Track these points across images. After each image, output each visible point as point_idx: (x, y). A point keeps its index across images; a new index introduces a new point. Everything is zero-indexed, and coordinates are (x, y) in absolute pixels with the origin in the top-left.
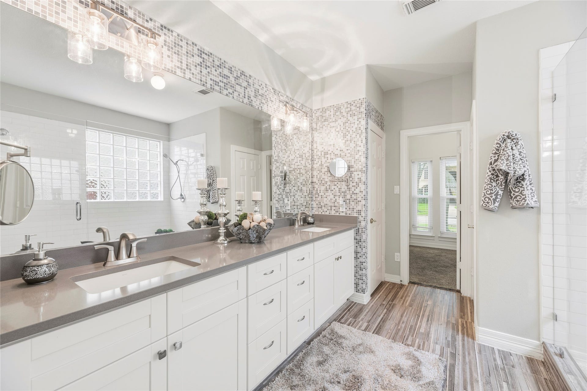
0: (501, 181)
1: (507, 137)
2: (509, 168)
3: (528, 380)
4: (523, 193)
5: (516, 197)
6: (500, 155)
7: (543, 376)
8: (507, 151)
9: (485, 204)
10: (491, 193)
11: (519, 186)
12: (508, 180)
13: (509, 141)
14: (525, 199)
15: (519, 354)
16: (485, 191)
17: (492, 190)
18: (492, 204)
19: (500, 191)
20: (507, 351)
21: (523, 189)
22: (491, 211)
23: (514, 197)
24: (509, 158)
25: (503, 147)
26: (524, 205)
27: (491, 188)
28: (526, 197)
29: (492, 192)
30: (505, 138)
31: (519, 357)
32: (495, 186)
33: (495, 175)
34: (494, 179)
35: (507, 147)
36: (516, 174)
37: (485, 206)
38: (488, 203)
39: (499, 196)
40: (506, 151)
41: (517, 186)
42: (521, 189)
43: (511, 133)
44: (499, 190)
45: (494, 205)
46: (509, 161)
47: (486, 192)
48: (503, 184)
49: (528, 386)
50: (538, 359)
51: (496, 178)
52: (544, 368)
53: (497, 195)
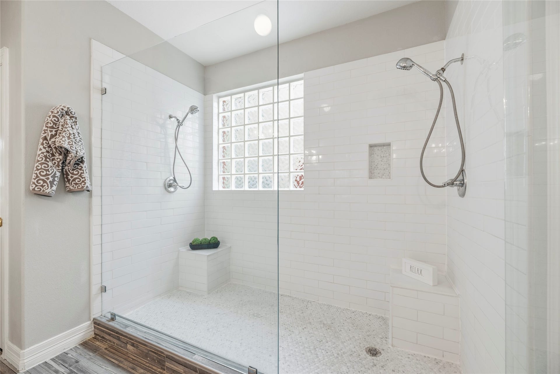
0: (58, 161)
1: (66, 113)
2: (72, 148)
3: (96, 362)
4: (83, 175)
5: (74, 180)
6: (58, 130)
7: (103, 348)
8: (68, 128)
9: (38, 188)
10: (47, 175)
11: (78, 168)
12: (68, 161)
13: (68, 117)
14: (85, 182)
15: (73, 347)
16: (38, 172)
17: (48, 170)
18: (48, 188)
19: (58, 172)
20: (61, 353)
21: (82, 172)
22: (47, 196)
23: (71, 179)
24: (71, 136)
25: (62, 122)
26: (84, 188)
27: (46, 169)
28: (85, 180)
29: (48, 172)
30: (63, 113)
31: (75, 349)
32: (51, 167)
33: (51, 154)
34: (50, 158)
35: (67, 124)
36: (78, 156)
37: (39, 191)
38: (43, 186)
39: (56, 179)
40: (66, 128)
41: (75, 168)
42: (80, 172)
43: (70, 110)
44: (56, 171)
45: (51, 188)
46: (71, 140)
47: (40, 173)
48: (60, 165)
49: (100, 365)
50: (89, 339)
51: (52, 157)
52: (98, 342)
53: (54, 177)
